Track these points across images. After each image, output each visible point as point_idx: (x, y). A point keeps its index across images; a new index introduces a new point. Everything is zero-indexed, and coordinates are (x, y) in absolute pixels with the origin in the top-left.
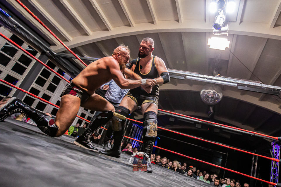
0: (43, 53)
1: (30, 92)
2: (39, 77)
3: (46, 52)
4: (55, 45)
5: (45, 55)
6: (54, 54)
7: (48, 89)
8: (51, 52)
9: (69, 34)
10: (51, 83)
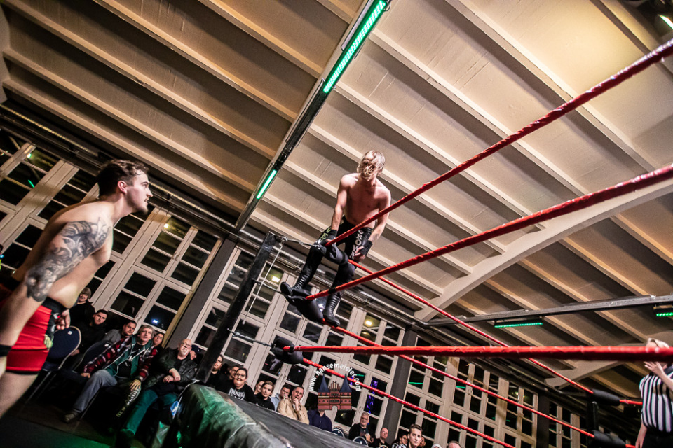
0: (408, 327)
1: (406, 400)
2: (412, 371)
3: (411, 325)
4: (420, 309)
5: (411, 332)
6: (423, 324)
7: (430, 391)
8: (418, 323)
9: (437, 284)
10: (431, 379)
